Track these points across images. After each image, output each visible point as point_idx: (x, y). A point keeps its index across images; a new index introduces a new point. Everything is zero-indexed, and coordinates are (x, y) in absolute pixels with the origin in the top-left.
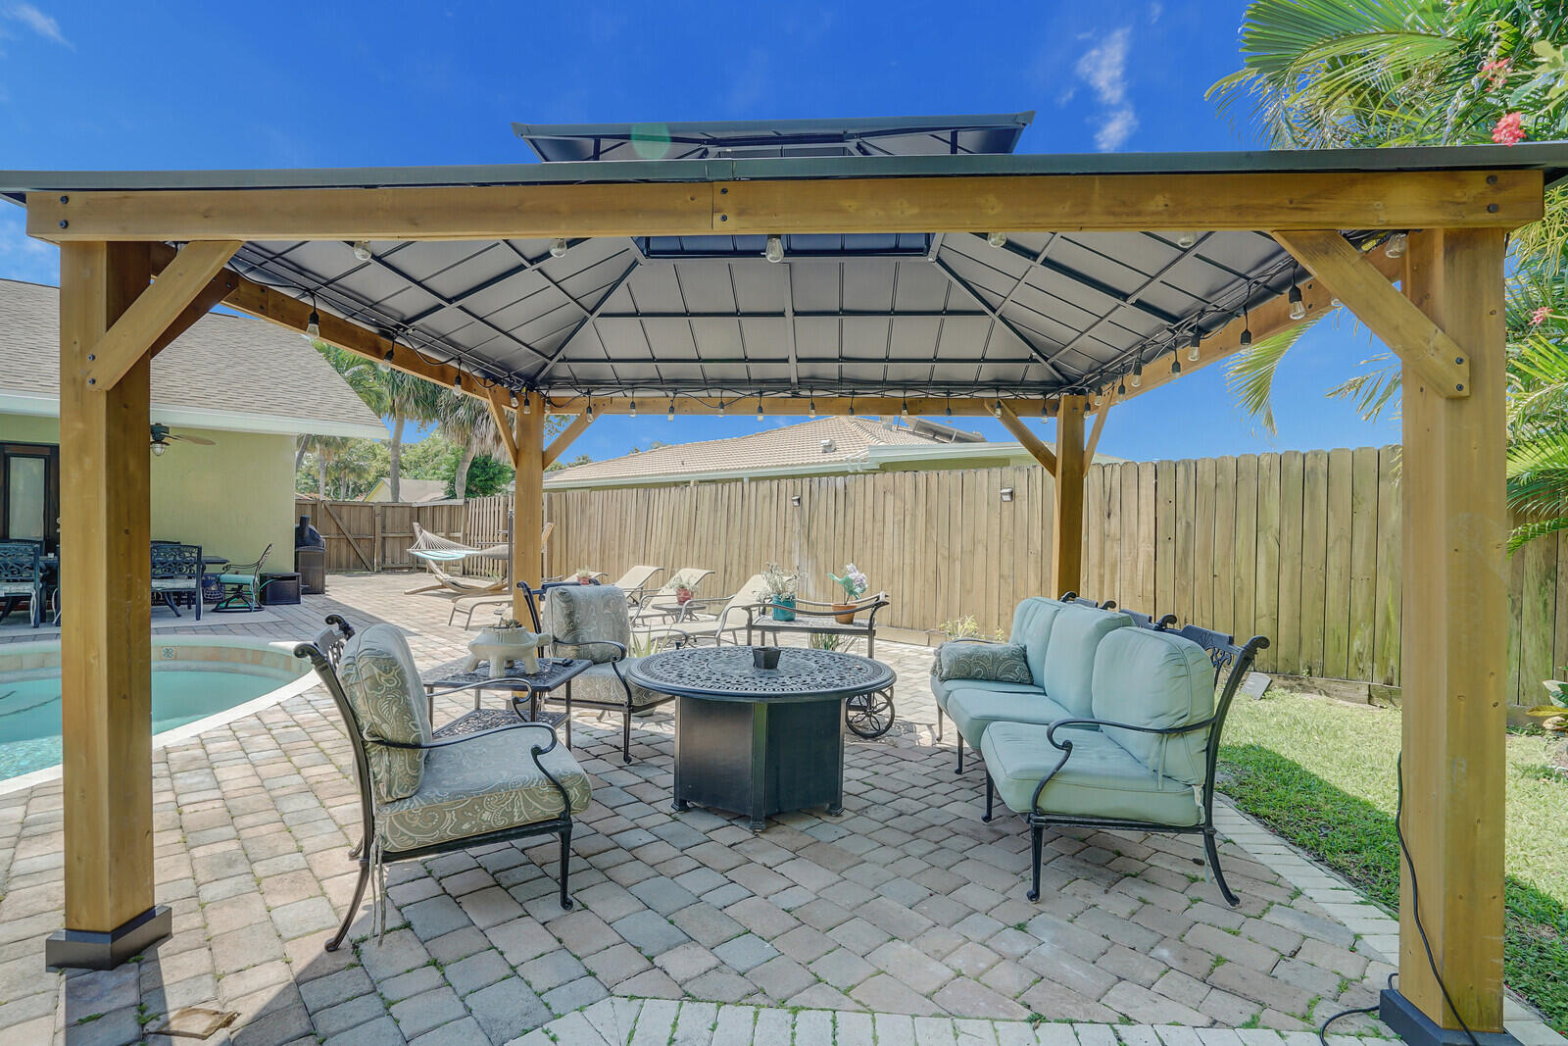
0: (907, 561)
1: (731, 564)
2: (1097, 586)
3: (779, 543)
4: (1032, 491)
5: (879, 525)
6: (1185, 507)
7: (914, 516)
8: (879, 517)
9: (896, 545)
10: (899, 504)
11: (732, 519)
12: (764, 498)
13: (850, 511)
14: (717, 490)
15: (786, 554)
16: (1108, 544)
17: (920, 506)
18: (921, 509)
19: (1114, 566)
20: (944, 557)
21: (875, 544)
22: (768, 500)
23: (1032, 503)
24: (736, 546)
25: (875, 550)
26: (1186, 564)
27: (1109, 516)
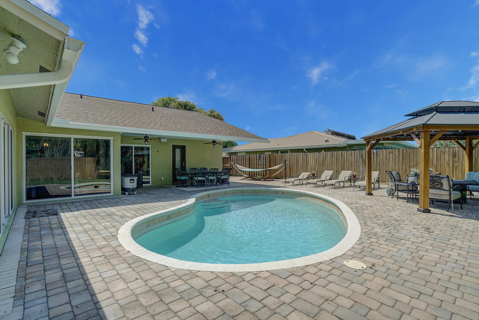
0: (397, 168)
1: (339, 170)
2: (452, 171)
3: (355, 165)
4: (433, 153)
5: (388, 160)
6: (475, 155)
7: (399, 158)
8: (388, 158)
9: (393, 165)
10: (394, 155)
11: (338, 160)
12: (349, 155)
13: (378, 158)
14: (332, 153)
15: (358, 167)
16: (455, 163)
17: (401, 156)
18: (401, 157)
19: (456, 168)
20: (408, 167)
21: (387, 164)
22: (351, 155)
23: (434, 155)
24: (340, 166)
25: (387, 166)
26: (476, 166)
27: (455, 157)
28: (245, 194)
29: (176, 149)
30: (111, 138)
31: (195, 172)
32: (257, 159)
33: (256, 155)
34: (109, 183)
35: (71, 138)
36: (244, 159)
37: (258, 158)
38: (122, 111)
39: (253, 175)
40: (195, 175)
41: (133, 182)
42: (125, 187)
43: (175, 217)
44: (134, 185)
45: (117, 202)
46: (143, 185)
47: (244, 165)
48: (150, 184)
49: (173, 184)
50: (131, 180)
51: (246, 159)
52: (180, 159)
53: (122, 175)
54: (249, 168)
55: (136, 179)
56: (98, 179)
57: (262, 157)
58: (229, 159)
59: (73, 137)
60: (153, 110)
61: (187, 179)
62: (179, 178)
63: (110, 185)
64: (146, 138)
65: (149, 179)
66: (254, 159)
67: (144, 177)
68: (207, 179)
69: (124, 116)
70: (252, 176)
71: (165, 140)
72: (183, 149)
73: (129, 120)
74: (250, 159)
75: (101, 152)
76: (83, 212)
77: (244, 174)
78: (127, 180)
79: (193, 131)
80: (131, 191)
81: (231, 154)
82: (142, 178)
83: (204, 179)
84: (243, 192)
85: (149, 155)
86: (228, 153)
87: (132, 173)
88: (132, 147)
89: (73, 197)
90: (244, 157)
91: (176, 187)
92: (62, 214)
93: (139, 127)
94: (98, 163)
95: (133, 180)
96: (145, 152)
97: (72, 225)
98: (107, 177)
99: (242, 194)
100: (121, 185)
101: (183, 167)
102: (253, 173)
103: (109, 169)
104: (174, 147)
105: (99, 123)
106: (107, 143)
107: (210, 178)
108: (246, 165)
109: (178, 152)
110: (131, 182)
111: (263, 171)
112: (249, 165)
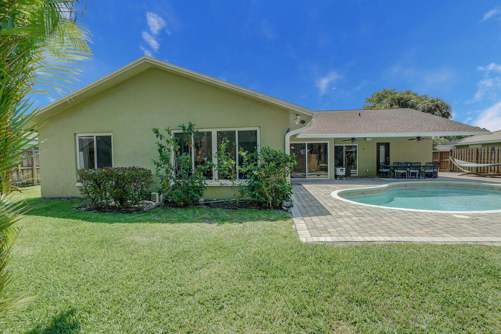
28: (449, 187)
29: (380, 146)
30: (328, 142)
31: (398, 166)
32: (488, 153)
33: (488, 148)
34: (327, 173)
35: (306, 143)
36: (469, 153)
37: (490, 151)
38: (335, 121)
39: (482, 171)
40: (397, 168)
41: (342, 171)
42: (337, 174)
43: (367, 194)
44: (343, 173)
45: (332, 183)
46: (351, 175)
47: (469, 159)
48: (357, 175)
49: (377, 176)
50: (341, 169)
51: (472, 153)
52: (384, 154)
53: (335, 166)
54: (477, 163)
55: (344, 169)
56: (319, 171)
57: (497, 150)
58: (450, 154)
59: (307, 142)
60: (360, 115)
61: (388, 172)
62: (381, 170)
63: (328, 174)
64: (353, 139)
65: (356, 172)
66: (484, 152)
67: (351, 170)
68: (408, 172)
69: (336, 125)
70: (480, 172)
71: (370, 140)
72: (387, 145)
73: (340, 128)
74: (478, 153)
75: (322, 151)
76: (313, 185)
77: (464, 169)
78: (339, 169)
79: (392, 131)
80: (341, 177)
81: (458, 147)
82: (351, 171)
83: (405, 171)
84: (447, 185)
85: (356, 152)
86: (455, 146)
87: (343, 166)
88: (343, 146)
89: (307, 178)
90: (469, 151)
91: (379, 177)
92: (303, 185)
93: (346, 133)
94: (319, 158)
95: (343, 169)
96: (353, 150)
97: (309, 189)
98: (326, 170)
99: (445, 187)
100: (335, 173)
101: (387, 162)
102: (482, 169)
103: (327, 164)
104: (379, 145)
105: (321, 133)
106: (326, 145)
107: (411, 171)
108: (472, 159)
109: (382, 149)
110: (341, 171)
111: (491, 166)
112: (477, 159)
